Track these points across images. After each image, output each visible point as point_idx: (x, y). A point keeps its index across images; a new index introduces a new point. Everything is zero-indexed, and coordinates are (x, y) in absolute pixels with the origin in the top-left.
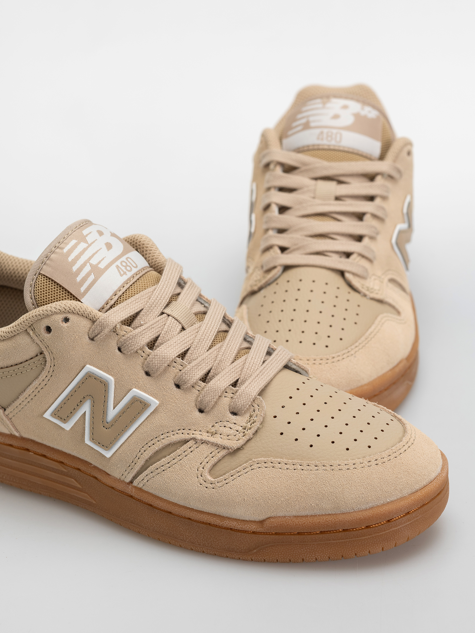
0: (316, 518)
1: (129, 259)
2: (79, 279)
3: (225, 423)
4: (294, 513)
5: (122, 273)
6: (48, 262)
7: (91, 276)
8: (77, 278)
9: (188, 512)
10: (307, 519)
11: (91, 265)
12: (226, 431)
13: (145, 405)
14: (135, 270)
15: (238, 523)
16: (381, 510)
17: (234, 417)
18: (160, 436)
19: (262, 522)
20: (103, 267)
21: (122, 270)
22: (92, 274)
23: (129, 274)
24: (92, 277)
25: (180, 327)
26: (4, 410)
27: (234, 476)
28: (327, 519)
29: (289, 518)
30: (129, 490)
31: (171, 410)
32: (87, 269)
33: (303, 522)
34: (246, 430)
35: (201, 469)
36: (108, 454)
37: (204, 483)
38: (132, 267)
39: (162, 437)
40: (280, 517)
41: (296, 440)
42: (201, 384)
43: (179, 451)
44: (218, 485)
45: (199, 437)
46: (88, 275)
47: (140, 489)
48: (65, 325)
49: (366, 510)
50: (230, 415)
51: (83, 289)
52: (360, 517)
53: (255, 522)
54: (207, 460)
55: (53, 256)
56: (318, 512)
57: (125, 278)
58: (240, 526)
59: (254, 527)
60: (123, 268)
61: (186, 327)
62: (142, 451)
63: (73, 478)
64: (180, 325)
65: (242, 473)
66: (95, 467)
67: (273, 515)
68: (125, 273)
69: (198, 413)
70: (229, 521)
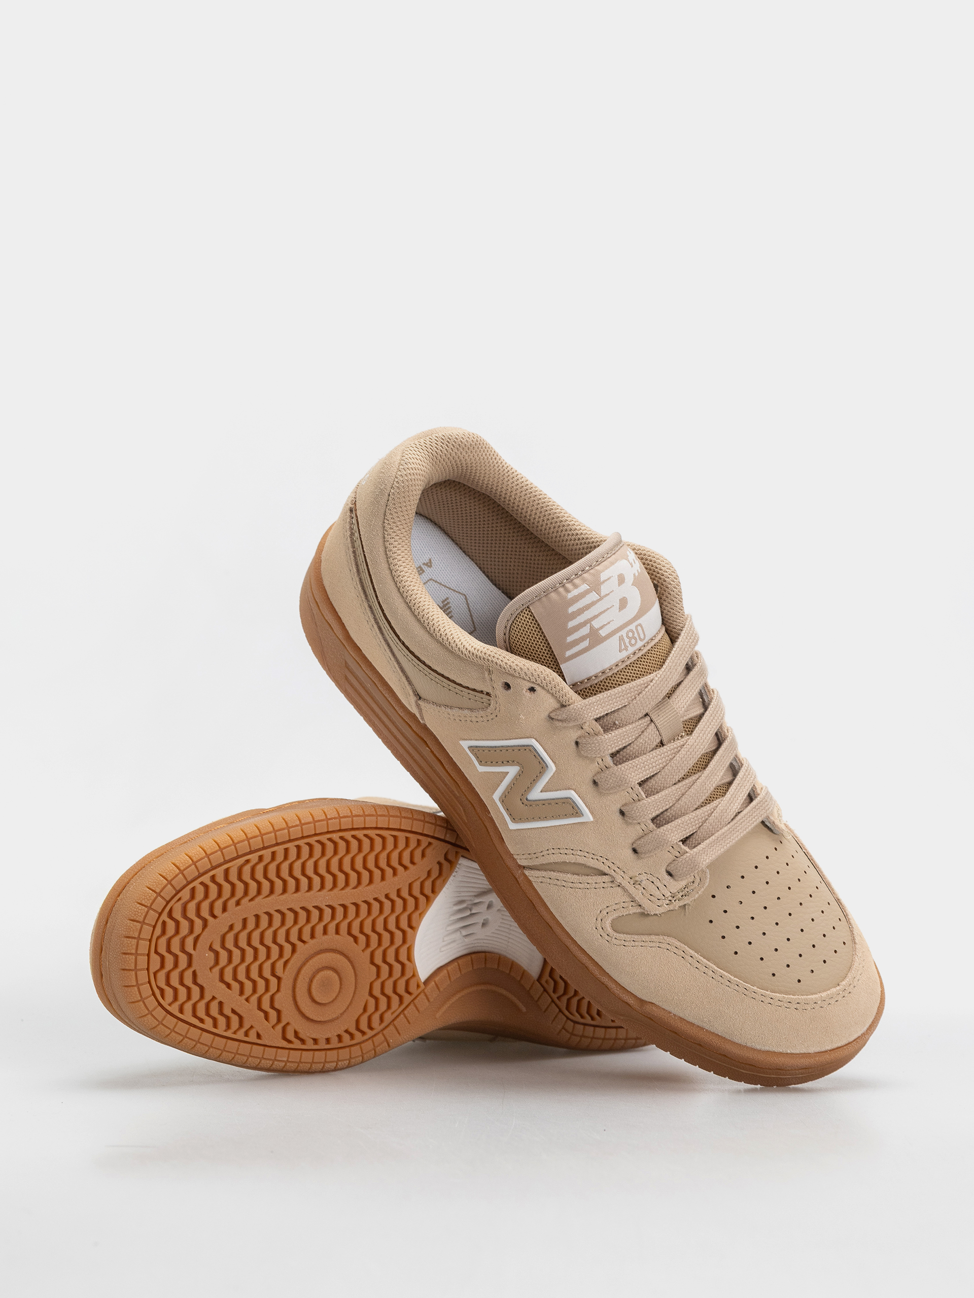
0: (702, 1033)
1: (639, 628)
2: (570, 639)
3: (655, 880)
4: (681, 1015)
5: (623, 647)
6: (544, 599)
7: (585, 642)
8: (568, 638)
9: (570, 942)
10: (692, 1027)
11: (592, 627)
12: (652, 889)
13: (577, 813)
14: (640, 644)
15: (617, 987)
16: (776, 1059)
17: (668, 877)
18: (577, 850)
19: (642, 1002)
20: (603, 635)
21: (625, 644)
22: (588, 639)
23: (631, 650)
24: (585, 644)
25: (658, 741)
26: (419, 698)
27: (636, 943)
28: (714, 1039)
29: (673, 1017)
30: (518, 873)
31: (603, 834)
32: (585, 631)
33: (685, 1029)
34: (674, 899)
35: (604, 912)
36: (513, 826)
37: (601, 930)
38: (638, 640)
39: (579, 853)
40: (664, 1009)
41: (723, 937)
42: (649, 824)
43: (590, 879)
44: (615, 941)
45: (619, 879)
46: (582, 639)
47: (530, 882)
48: (528, 694)
49: (759, 1051)
50: (665, 874)
51: (568, 653)
52: (749, 1055)
53: (635, 997)
54: (616, 907)
55: (553, 595)
56: (707, 1027)
57: (624, 654)
58: (618, 992)
59: (632, 1002)
60: (627, 641)
61: (665, 742)
62: (550, 852)
63: (462, 806)
64: (660, 737)
65: (646, 944)
66: (491, 819)
67: (657, 1003)
68: (626, 649)
69: (630, 852)
70: (608, 980)
